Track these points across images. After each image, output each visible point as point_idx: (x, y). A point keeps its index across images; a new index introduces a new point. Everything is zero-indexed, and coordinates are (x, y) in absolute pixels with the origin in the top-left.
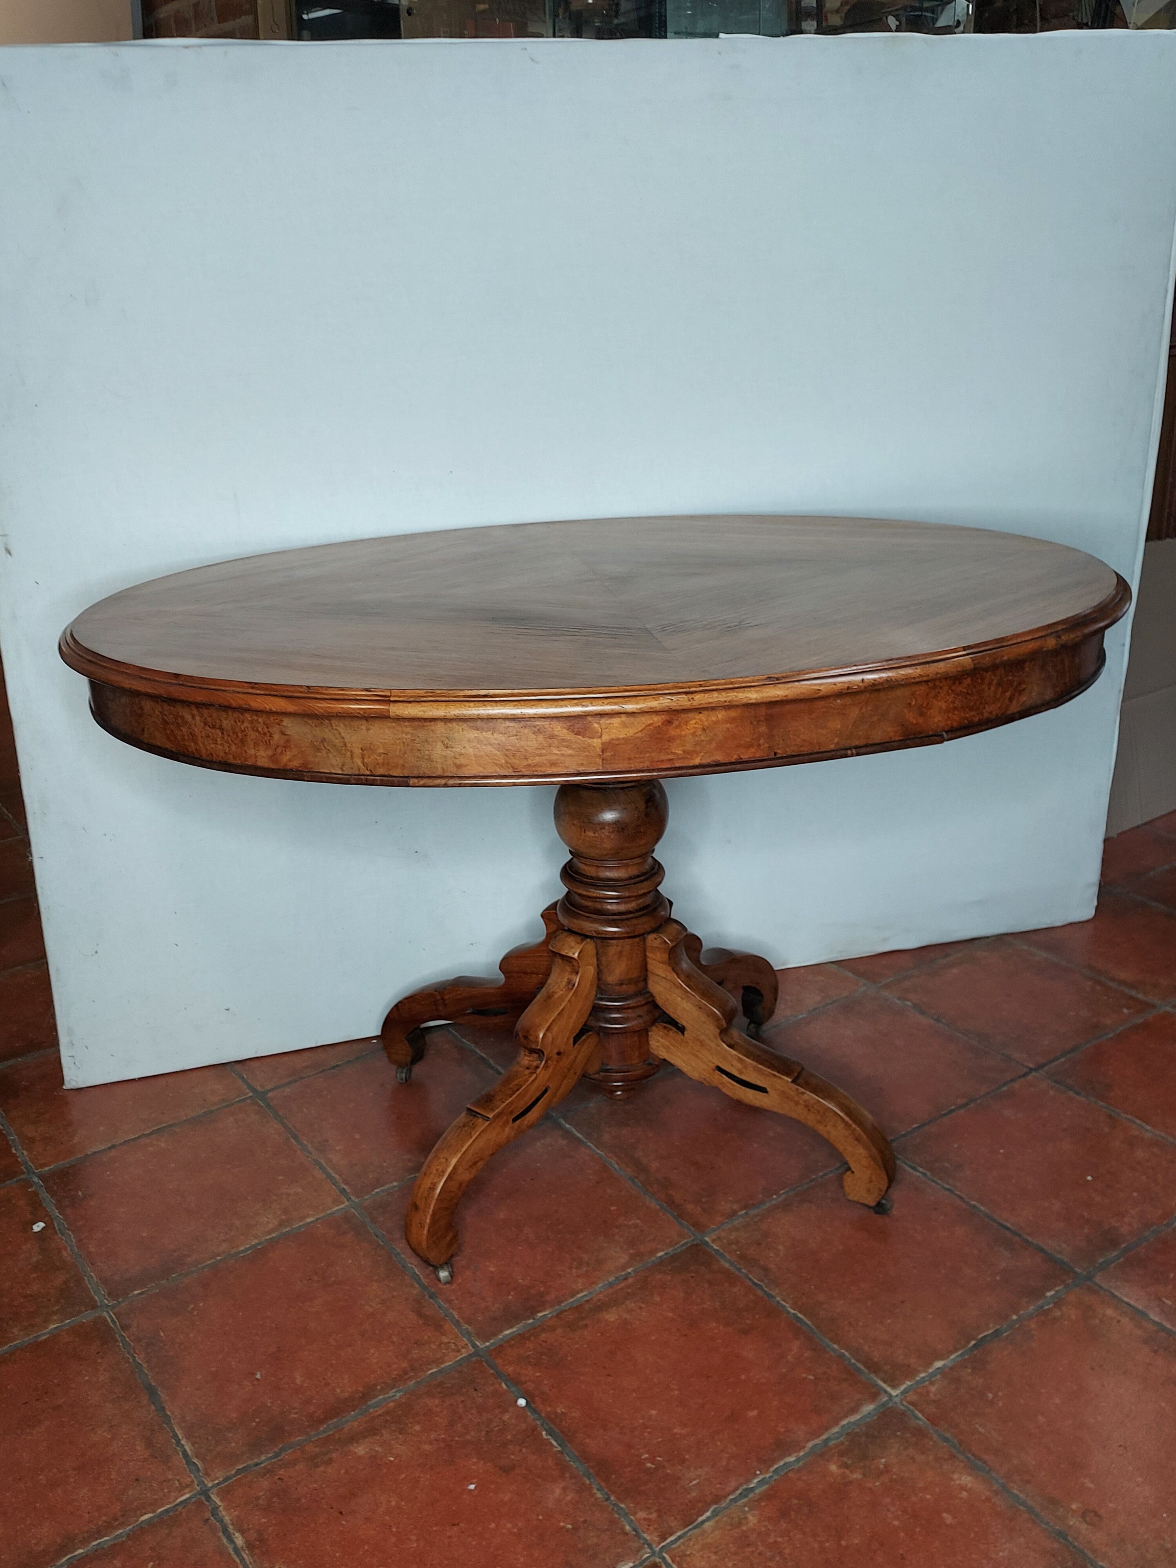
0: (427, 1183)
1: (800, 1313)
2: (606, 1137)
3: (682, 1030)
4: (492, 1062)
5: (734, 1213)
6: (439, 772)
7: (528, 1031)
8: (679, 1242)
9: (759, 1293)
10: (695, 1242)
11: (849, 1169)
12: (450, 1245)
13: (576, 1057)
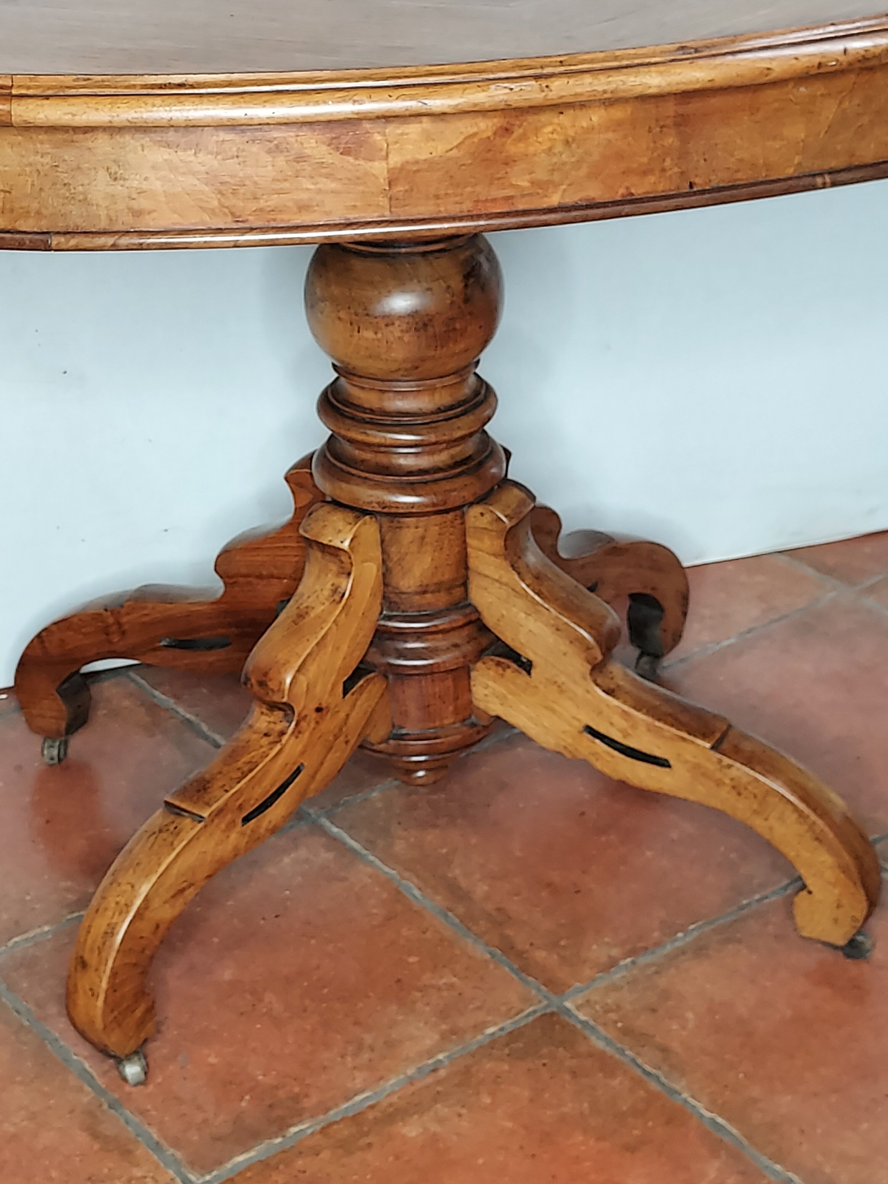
0: (100, 925)
1: (720, 1115)
2: (399, 847)
3: (527, 666)
4: (204, 727)
5: (612, 963)
6: (103, 225)
7: (266, 674)
8: (522, 1011)
9: (654, 1086)
10: (549, 1011)
11: (804, 887)
12: (141, 1023)
13: (348, 716)
